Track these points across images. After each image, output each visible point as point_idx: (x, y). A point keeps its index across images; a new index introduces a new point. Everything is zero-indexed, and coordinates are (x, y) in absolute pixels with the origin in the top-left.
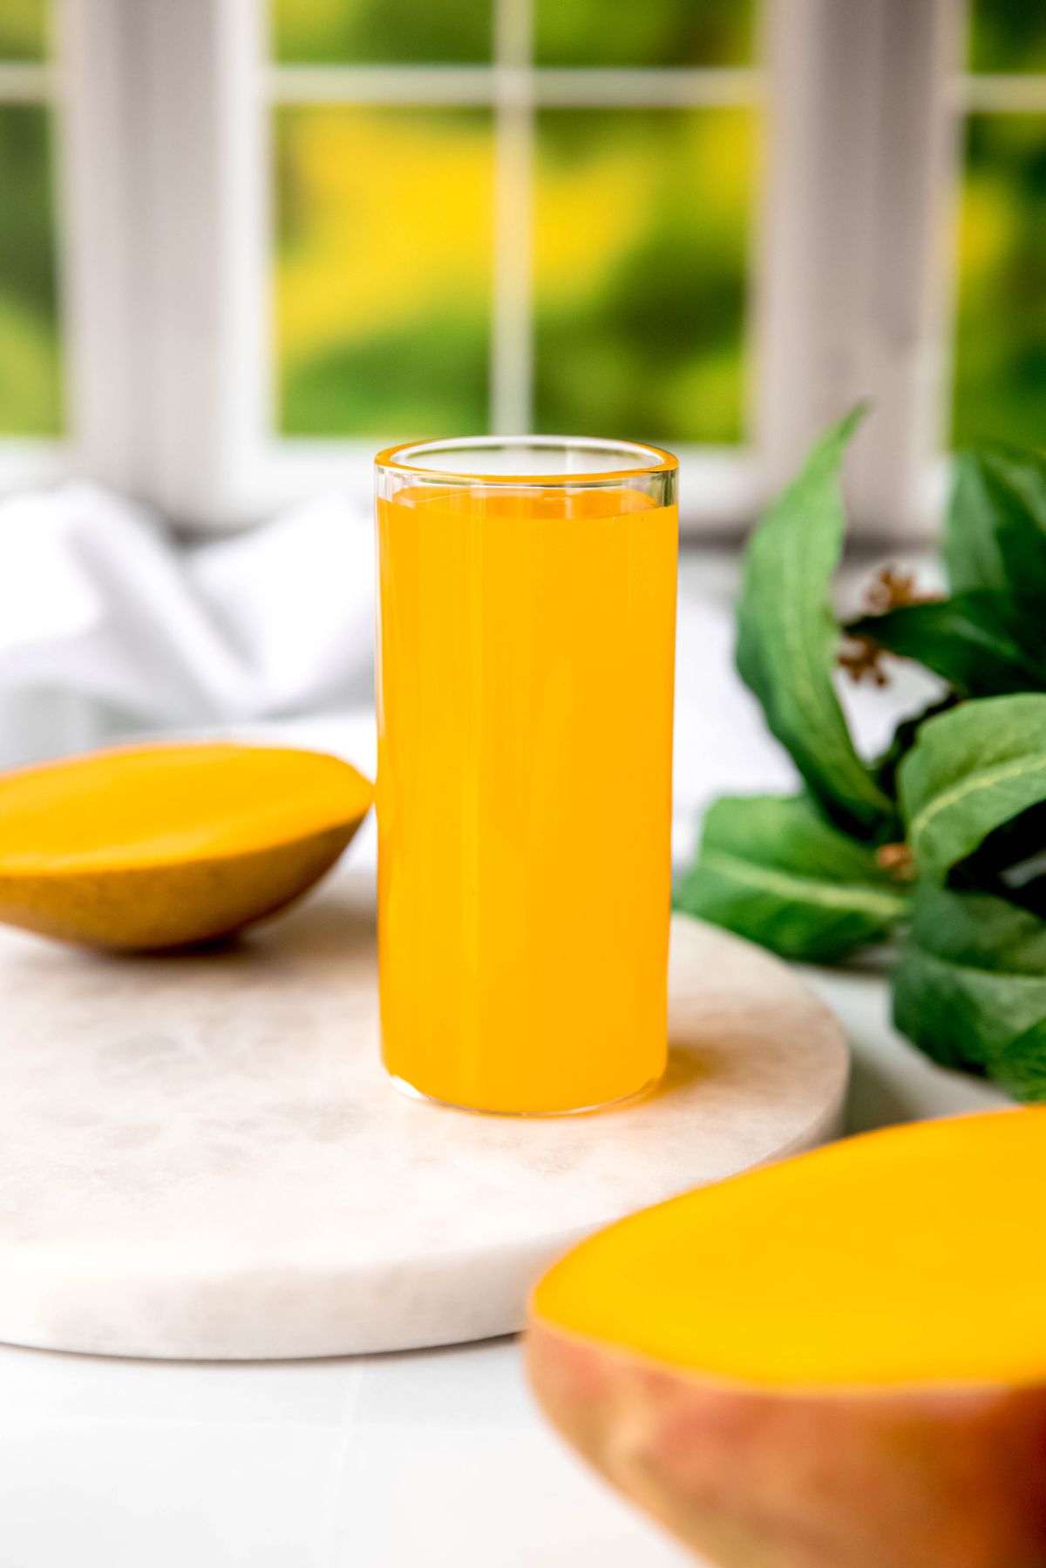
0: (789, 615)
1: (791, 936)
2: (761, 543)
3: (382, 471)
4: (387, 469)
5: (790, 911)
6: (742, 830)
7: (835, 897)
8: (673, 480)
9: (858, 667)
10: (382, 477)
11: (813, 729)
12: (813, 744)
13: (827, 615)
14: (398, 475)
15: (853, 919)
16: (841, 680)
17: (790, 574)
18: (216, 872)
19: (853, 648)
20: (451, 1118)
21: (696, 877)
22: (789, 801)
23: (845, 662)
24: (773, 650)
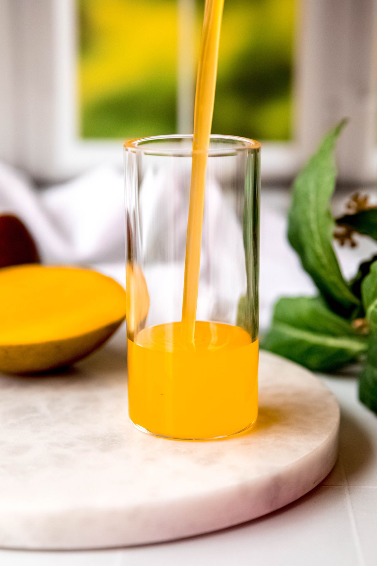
0: (312, 215)
1: (314, 360)
2: (299, 183)
3: (127, 150)
4: (130, 149)
5: (313, 349)
6: (291, 312)
7: (333, 342)
8: (258, 153)
9: (343, 239)
10: (127, 153)
11: (323, 266)
12: (322, 273)
13: (329, 214)
14: (134, 152)
15: (342, 352)
16: (335, 244)
17: (312, 197)
18: (58, 346)
19: (341, 230)
20: (161, 441)
21: (271, 334)
22: (313, 299)
23: (336, 236)
24: (304, 231)
